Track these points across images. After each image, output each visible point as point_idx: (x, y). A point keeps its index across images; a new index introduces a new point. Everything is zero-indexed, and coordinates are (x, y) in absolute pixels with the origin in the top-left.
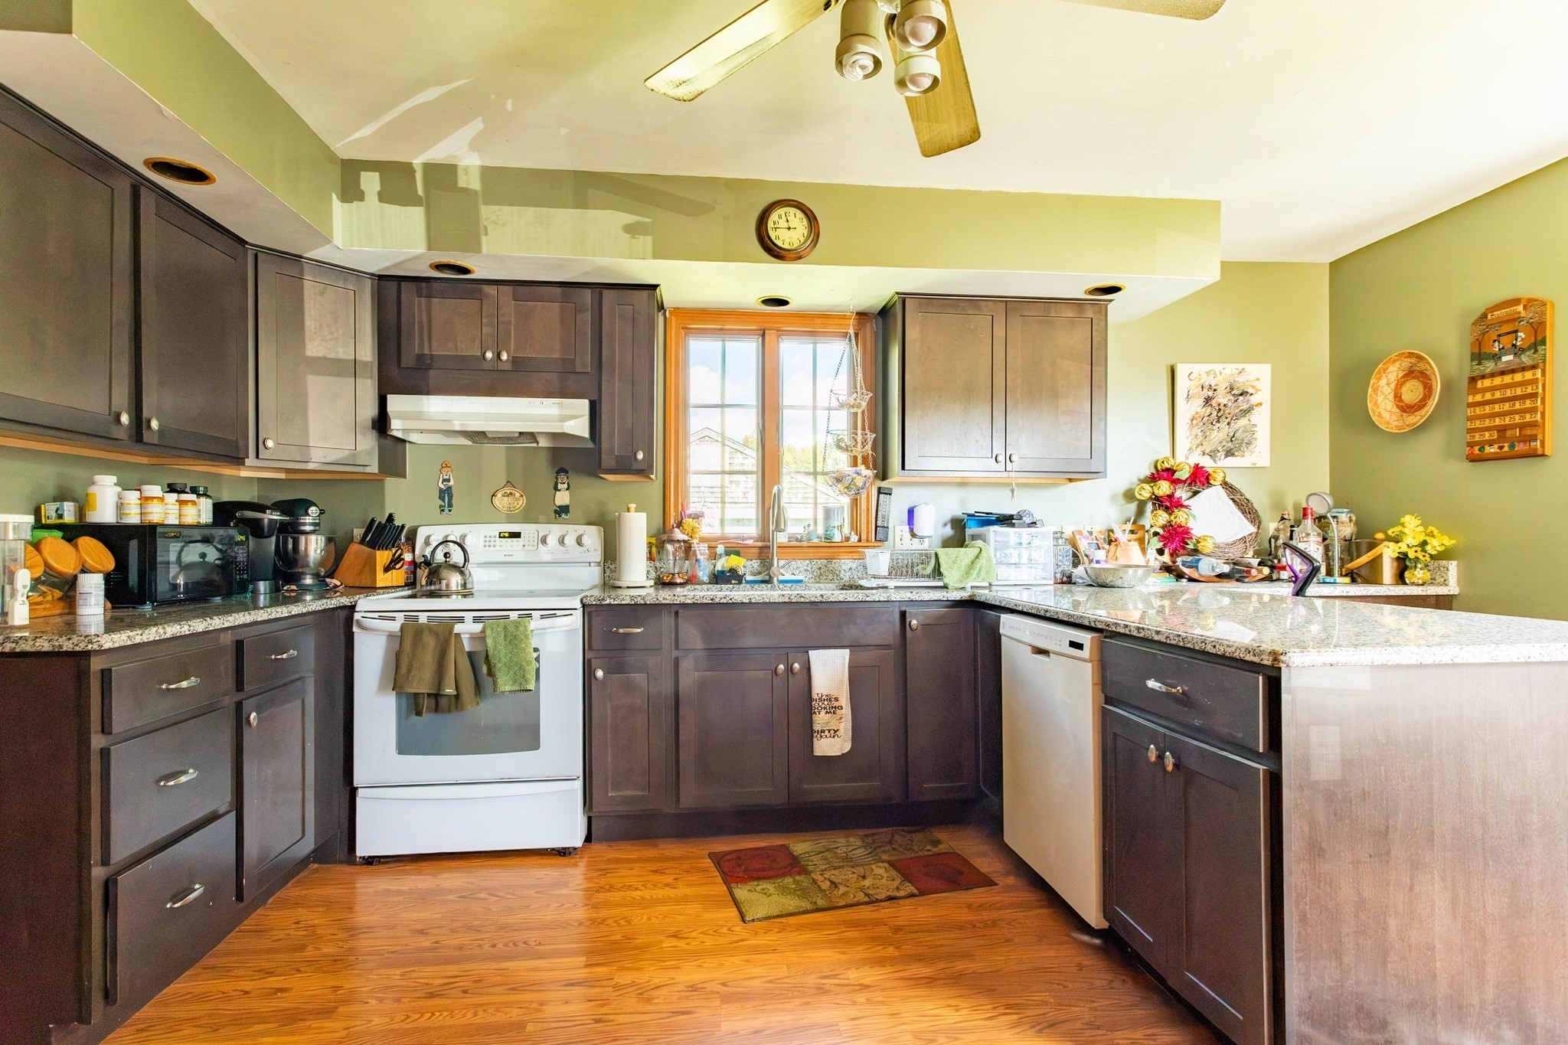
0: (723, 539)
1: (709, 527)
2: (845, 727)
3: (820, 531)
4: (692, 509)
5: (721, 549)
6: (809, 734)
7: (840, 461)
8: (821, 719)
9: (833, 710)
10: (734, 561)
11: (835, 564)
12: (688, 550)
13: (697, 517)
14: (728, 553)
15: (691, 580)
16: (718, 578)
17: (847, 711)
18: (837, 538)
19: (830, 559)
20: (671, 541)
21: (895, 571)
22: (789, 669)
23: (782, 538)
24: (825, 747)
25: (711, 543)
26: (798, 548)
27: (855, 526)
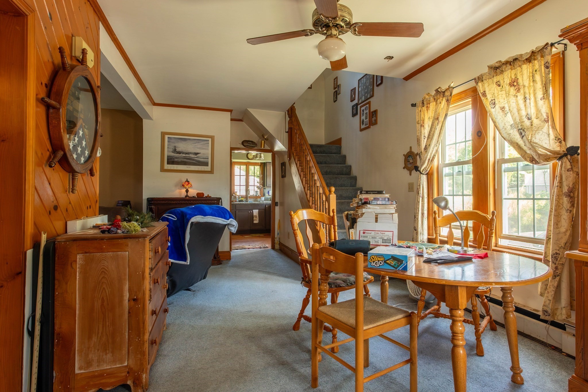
0: (240, 195)
1: (238, 194)
2: (258, 219)
3: (255, 194)
4: (235, 191)
5: (240, 197)
6: (253, 220)
7: (258, 185)
8: (254, 218)
9: (256, 217)
10: (242, 199)
11: (257, 199)
12: (235, 197)
13: (236, 192)
14: (241, 198)
15: (236, 201)
16: (240, 201)
17: (258, 217)
18: (257, 195)
19: (256, 199)
20: (233, 196)
21: (265, 200)
22: (250, 212)
23: (249, 195)
24: (255, 222)
25: (239, 196)
26: (251, 197)
27: (260, 194)
